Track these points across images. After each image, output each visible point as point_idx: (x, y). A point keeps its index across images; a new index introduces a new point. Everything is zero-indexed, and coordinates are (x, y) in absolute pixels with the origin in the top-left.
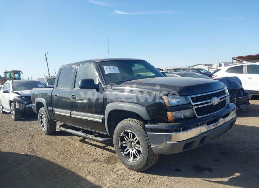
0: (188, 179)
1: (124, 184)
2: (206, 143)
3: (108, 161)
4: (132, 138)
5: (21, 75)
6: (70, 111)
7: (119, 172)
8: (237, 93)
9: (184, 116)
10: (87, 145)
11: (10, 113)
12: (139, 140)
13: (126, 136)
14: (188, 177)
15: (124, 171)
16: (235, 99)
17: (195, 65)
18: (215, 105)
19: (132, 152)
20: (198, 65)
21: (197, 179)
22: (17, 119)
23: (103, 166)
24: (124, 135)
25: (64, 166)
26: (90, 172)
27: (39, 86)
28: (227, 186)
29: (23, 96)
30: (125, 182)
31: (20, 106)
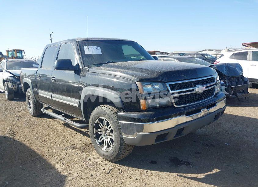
0: (160, 173)
1: (92, 175)
2: (184, 135)
3: (85, 148)
4: (106, 126)
5: (23, 54)
6: (51, 94)
7: (91, 162)
8: (236, 81)
9: (159, 105)
10: (69, 129)
11: (4, 92)
12: (112, 129)
13: (101, 124)
14: (161, 171)
15: (97, 160)
16: (232, 87)
17: (204, 50)
18: (199, 94)
19: (106, 141)
20: (206, 50)
21: (171, 174)
22: (10, 99)
23: (77, 154)
24: (99, 122)
25: (38, 151)
26: (61, 160)
27: (34, 65)
28: (201, 183)
29: (16, 76)
30: (93, 174)
31: (13, 86)
